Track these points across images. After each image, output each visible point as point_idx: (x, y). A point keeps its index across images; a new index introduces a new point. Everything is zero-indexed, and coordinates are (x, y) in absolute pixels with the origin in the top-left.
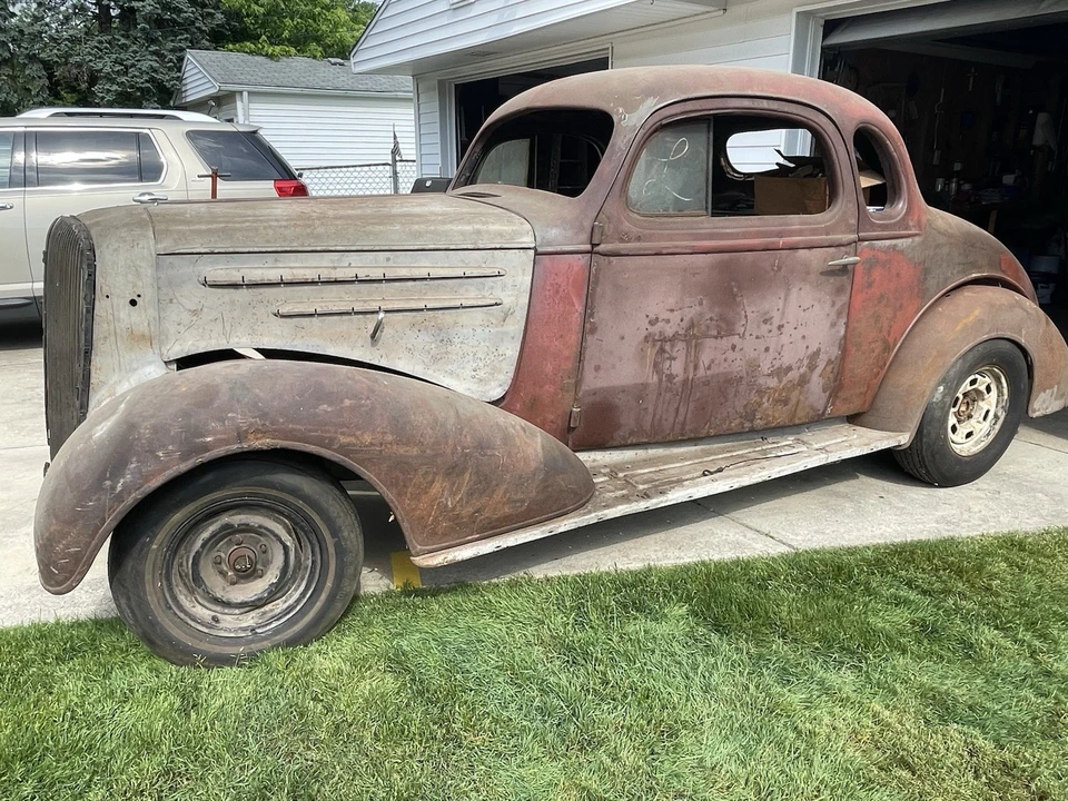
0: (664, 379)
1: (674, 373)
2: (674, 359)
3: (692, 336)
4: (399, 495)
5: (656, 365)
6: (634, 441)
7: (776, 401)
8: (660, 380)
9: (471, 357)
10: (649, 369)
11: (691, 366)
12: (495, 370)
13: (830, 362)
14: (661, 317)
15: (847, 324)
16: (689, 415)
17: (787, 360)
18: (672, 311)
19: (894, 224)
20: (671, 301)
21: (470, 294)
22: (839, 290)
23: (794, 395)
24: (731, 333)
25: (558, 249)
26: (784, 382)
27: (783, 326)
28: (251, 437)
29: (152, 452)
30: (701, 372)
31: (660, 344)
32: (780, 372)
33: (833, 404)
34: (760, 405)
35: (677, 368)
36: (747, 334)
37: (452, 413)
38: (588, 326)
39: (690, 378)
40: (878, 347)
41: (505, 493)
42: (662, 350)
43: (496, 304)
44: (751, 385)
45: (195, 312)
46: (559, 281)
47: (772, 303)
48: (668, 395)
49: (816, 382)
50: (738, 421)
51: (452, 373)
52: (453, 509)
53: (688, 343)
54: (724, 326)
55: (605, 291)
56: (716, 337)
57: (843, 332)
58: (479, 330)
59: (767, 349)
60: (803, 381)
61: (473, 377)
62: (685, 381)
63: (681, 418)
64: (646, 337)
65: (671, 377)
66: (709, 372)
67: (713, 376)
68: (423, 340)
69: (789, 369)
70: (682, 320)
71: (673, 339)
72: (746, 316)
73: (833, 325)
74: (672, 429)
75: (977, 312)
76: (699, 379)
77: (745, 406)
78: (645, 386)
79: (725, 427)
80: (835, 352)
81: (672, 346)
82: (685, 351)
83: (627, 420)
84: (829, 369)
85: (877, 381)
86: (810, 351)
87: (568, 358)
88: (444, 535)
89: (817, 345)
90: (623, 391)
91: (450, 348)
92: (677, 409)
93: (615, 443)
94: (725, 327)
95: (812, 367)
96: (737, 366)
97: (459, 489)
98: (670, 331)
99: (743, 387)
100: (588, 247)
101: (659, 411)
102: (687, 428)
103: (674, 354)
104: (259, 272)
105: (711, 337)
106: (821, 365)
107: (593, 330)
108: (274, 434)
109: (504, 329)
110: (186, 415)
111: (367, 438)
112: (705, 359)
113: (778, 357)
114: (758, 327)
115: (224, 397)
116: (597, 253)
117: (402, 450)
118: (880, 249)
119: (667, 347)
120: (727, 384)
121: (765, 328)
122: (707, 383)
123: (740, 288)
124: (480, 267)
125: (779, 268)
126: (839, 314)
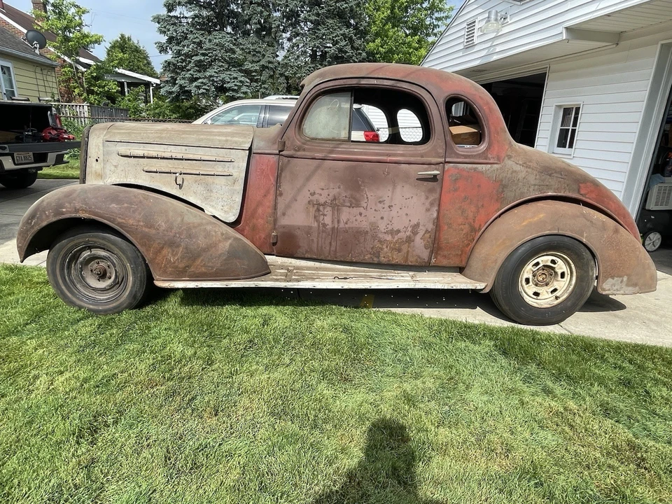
0: (321, 225)
1: (326, 223)
2: (326, 215)
3: (335, 205)
4: (147, 250)
5: (315, 217)
6: (309, 256)
7: (392, 249)
8: (319, 226)
9: (220, 200)
10: (312, 219)
11: (336, 220)
12: (231, 208)
13: (427, 231)
14: (317, 192)
15: (438, 212)
16: (338, 248)
17: (396, 226)
18: (323, 189)
19: (475, 155)
20: (322, 184)
21: (219, 169)
22: (431, 191)
23: (405, 248)
24: (358, 206)
25: (263, 151)
26: (396, 238)
27: (392, 206)
28: (81, 212)
29: (44, 212)
30: (342, 225)
31: (317, 207)
32: (394, 232)
33: (436, 257)
34: (382, 249)
35: (328, 220)
36: (368, 208)
37: (179, 219)
38: (278, 192)
39: (336, 226)
40: (466, 228)
41: (202, 261)
42: (318, 210)
43: (229, 175)
44: (374, 237)
45: (116, 166)
46: (264, 167)
47: (385, 193)
48: (324, 234)
49: (419, 242)
50: (369, 256)
51: (213, 206)
52: (174, 263)
53: (333, 208)
54: (353, 201)
55: (286, 175)
56: (350, 207)
57: (435, 215)
58: (224, 187)
59: (382, 218)
60: (409, 240)
61: (222, 209)
62: (333, 229)
63: (333, 248)
64: (309, 202)
65: (324, 225)
66: (346, 226)
67: (349, 228)
68: (200, 189)
69: (398, 231)
70: (329, 195)
71: (324, 204)
72: (367, 198)
73: (428, 210)
74: (329, 253)
75: (542, 216)
76: (341, 228)
77: (372, 248)
78: (310, 227)
79: (362, 258)
80: (430, 226)
81: (324, 208)
82: (331, 212)
83: (304, 244)
84: (428, 235)
85: (468, 249)
86: (412, 223)
87: (269, 207)
88: (171, 274)
89: (417, 221)
90: (299, 229)
91: (212, 194)
92: (331, 243)
93: (299, 255)
94: (355, 203)
95: (415, 233)
96: (364, 225)
97: (177, 254)
98: (322, 200)
99: (369, 237)
100: (277, 152)
101: (320, 243)
102: (338, 254)
103: (326, 213)
104: (136, 151)
105: (346, 206)
106: (421, 233)
107: (281, 194)
108: (90, 212)
109: (235, 188)
110: (59, 199)
111: (131, 222)
112: (344, 217)
113: (390, 223)
114: (376, 204)
115: (75, 195)
116: (282, 155)
117: (147, 230)
118: (463, 170)
119: (321, 208)
120: (358, 234)
121: (380, 206)
122: (346, 231)
123: (363, 182)
124: (224, 157)
125: (388, 173)
126: (432, 204)
